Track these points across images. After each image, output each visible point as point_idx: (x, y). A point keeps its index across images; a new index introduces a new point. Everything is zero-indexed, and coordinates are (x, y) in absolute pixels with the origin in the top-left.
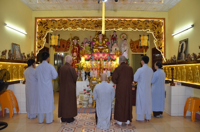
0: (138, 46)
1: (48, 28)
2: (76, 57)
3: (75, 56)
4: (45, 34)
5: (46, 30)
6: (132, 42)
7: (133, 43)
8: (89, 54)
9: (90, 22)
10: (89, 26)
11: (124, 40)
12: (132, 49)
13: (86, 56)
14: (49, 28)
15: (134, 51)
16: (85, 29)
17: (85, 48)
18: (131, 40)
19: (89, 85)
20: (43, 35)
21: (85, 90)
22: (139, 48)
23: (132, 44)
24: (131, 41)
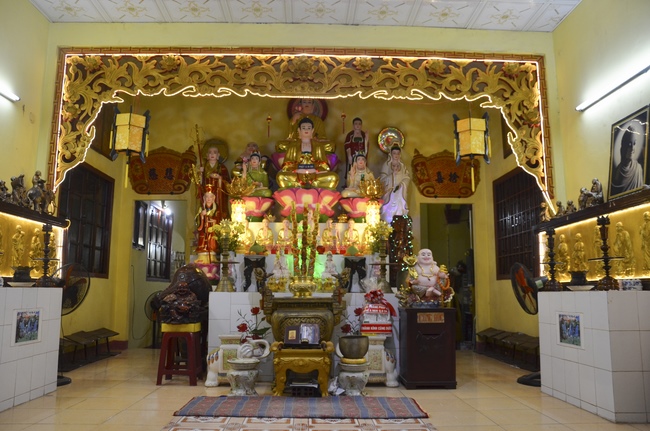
0: (442, 175)
1: (105, 88)
2: (215, 208)
3: (209, 205)
4: (93, 109)
5: (99, 93)
6: (420, 160)
7: (423, 164)
8: (264, 197)
9: (265, 65)
10: (263, 80)
11: (393, 149)
12: (421, 187)
13: (251, 205)
14: (110, 89)
15: (428, 192)
16: (246, 90)
17: (249, 175)
18: (416, 151)
19: (258, 306)
20: (84, 115)
21: (243, 328)
22: (446, 182)
23: (419, 168)
24: (418, 155)
